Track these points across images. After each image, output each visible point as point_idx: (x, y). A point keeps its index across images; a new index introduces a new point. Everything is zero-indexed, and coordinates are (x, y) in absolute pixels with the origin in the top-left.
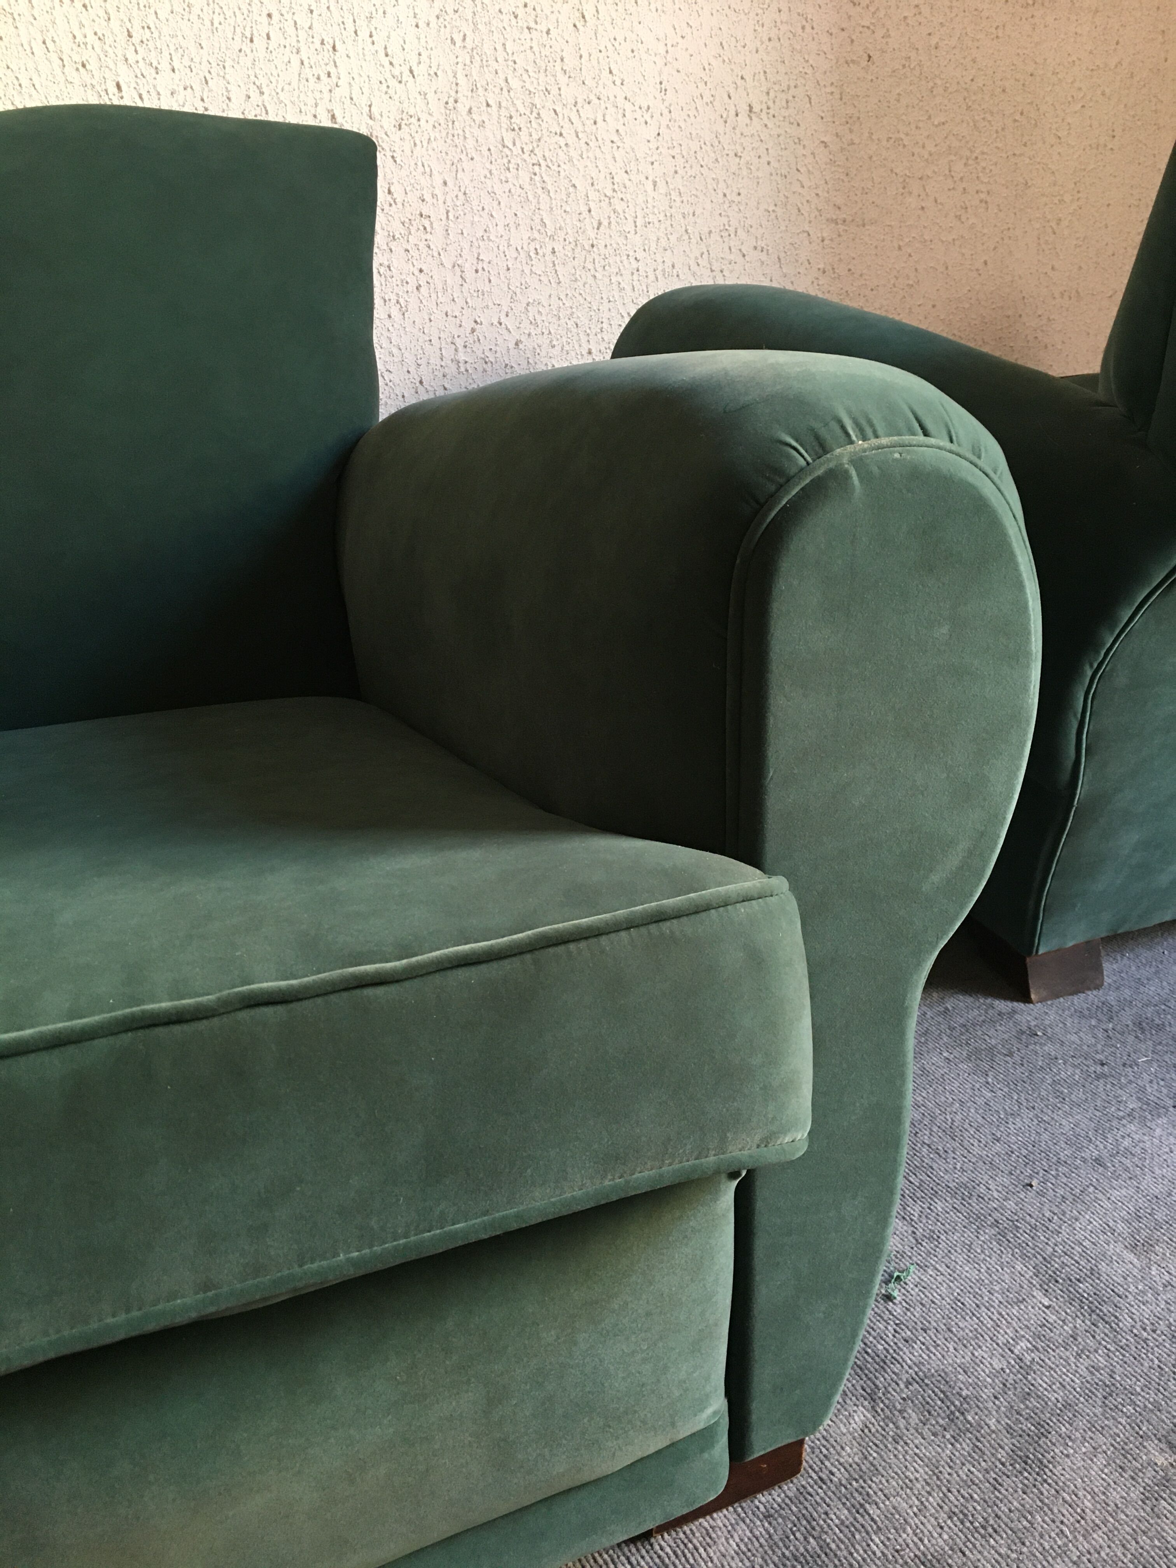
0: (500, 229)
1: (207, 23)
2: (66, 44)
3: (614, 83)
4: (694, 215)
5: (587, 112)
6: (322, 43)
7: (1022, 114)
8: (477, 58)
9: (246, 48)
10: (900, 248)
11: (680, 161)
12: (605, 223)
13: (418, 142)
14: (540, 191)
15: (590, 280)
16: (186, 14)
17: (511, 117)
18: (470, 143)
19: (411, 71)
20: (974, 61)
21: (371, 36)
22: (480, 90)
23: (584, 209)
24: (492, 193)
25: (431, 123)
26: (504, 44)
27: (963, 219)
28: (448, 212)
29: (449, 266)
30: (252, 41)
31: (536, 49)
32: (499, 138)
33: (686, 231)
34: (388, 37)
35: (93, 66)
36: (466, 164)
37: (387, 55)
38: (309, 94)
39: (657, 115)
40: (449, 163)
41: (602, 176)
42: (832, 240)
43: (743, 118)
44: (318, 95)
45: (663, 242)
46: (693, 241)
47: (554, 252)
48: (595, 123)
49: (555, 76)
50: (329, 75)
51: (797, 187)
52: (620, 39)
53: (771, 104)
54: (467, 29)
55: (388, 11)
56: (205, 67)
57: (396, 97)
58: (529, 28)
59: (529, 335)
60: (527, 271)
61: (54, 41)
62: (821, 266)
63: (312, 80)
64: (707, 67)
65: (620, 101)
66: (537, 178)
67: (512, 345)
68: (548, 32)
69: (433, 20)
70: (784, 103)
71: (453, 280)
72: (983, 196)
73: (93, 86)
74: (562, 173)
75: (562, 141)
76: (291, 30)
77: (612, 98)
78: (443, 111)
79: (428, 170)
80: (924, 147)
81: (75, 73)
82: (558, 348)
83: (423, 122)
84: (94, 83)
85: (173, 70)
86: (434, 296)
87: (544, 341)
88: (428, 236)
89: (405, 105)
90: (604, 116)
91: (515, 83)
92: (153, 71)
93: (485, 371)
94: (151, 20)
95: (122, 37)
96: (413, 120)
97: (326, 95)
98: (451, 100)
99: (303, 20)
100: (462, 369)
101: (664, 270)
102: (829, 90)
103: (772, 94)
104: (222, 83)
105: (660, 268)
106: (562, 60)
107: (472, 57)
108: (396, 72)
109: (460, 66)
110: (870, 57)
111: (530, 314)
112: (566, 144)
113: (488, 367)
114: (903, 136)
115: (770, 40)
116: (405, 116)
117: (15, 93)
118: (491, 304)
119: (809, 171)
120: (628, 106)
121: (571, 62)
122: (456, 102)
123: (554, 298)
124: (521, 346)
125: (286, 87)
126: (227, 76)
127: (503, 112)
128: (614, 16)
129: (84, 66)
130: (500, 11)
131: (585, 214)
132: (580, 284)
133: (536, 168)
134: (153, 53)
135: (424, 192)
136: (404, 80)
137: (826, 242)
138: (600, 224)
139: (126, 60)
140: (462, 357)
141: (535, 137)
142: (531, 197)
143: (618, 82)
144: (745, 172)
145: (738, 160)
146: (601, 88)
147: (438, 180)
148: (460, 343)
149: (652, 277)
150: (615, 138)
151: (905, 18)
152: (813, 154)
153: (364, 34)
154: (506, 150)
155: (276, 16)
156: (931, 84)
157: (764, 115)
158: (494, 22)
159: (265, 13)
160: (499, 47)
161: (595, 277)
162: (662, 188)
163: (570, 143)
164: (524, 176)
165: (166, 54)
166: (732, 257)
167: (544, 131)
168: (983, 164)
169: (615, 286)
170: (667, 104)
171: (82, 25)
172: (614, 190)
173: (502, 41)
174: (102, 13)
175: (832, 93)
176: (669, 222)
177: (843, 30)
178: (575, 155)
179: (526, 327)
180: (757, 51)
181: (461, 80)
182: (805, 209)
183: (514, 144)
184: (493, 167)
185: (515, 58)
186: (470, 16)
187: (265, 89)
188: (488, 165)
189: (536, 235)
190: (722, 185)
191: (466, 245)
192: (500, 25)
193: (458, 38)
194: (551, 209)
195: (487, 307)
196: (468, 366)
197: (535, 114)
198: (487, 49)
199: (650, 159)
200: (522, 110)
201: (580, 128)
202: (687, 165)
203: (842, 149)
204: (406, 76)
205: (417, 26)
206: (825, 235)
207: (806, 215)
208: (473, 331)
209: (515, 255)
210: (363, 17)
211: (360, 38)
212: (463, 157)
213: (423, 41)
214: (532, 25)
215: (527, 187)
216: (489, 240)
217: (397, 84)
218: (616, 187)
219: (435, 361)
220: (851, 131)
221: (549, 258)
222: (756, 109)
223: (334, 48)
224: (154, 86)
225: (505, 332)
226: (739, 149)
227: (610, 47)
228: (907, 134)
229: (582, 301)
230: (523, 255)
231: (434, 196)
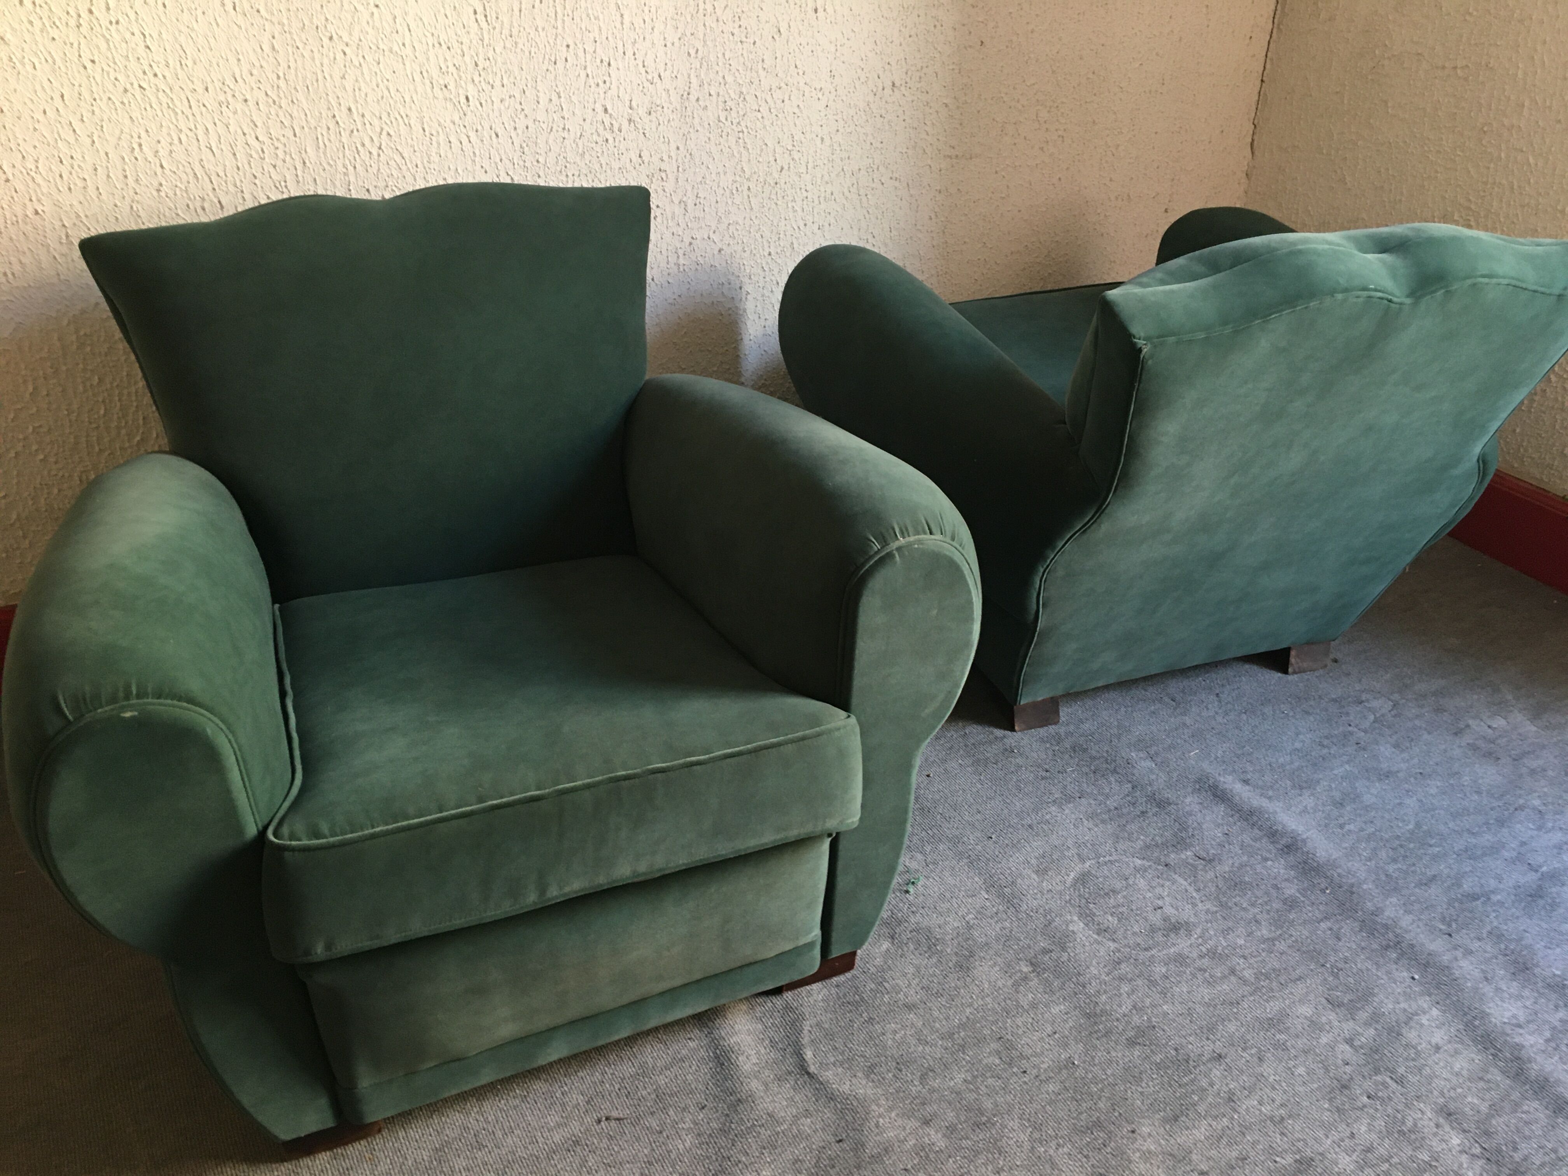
0: (713, 176)
1: (527, 53)
2: (435, 73)
3: (798, 74)
4: (849, 158)
5: (778, 95)
6: (602, 61)
7: (1094, 73)
8: (705, 64)
9: (551, 68)
10: (996, 172)
11: (841, 123)
12: (786, 167)
13: (661, 122)
14: (742, 149)
15: (774, 206)
16: (513, 49)
17: (725, 102)
18: (697, 121)
19: (660, 76)
20: (1060, 39)
21: (634, 54)
22: (706, 85)
23: (772, 159)
24: (709, 153)
25: (671, 109)
26: (724, 54)
27: (1045, 149)
28: (678, 167)
29: (676, 202)
30: (555, 63)
31: (745, 55)
32: (716, 115)
33: (843, 170)
34: (646, 54)
35: (451, 87)
36: (693, 135)
37: (644, 66)
38: (591, 95)
39: (827, 93)
40: (681, 135)
41: (786, 136)
42: (947, 170)
43: (888, 91)
44: (596, 96)
45: (826, 178)
46: (848, 176)
47: (749, 189)
48: (783, 101)
49: (757, 72)
50: (605, 82)
51: (924, 135)
52: (804, 43)
53: (908, 80)
54: (698, 44)
55: (647, 37)
56: (524, 81)
57: (648, 94)
58: (741, 42)
59: (729, 245)
60: (730, 203)
61: (427, 72)
62: (938, 188)
63: (593, 86)
64: (864, 58)
65: (802, 84)
66: (741, 141)
67: (716, 252)
68: (754, 43)
69: (676, 41)
70: (918, 79)
71: (679, 211)
72: (1060, 133)
73: (451, 99)
74: (758, 137)
75: (759, 115)
76: (581, 53)
77: (796, 84)
78: (679, 100)
79: (666, 140)
80: (1018, 101)
81: (440, 92)
82: (748, 252)
83: (665, 108)
84: (452, 97)
85: (503, 86)
86: (665, 222)
87: (739, 248)
88: (664, 184)
89: (655, 98)
90: (790, 96)
91: (729, 79)
92: (490, 87)
93: (697, 269)
94: (491, 54)
95: (471, 66)
96: (659, 108)
97: (602, 95)
98: (686, 93)
99: (590, 48)
100: (681, 269)
101: (825, 197)
102: (951, 67)
103: (910, 73)
104: (534, 92)
105: (823, 195)
106: (763, 61)
107: (701, 64)
108: (650, 77)
109: (693, 71)
110: (982, 42)
111: (730, 231)
112: (762, 117)
113: (699, 268)
114: (1003, 95)
115: (910, 36)
116: (653, 106)
117: (401, 107)
118: (703, 226)
119: (933, 124)
120: (807, 89)
121: (768, 62)
122: (689, 94)
123: (748, 219)
124: (723, 252)
125: (576, 92)
126: (538, 88)
127: (721, 99)
128: (801, 28)
129: (446, 86)
130: (722, 32)
131: (773, 162)
132: (766, 209)
133: (741, 134)
134: (491, 76)
135: (664, 155)
136: (655, 81)
137: (943, 172)
138: (782, 168)
139: (473, 81)
140: (682, 261)
141: (741, 113)
142: (735, 154)
143: (801, 73)
144: (887, 127)
145: (882, 119)
146: (789, 78)
147: (673, 147)
148: (681, 252)
149: (816, 202)
150: (796, 110)
151: (1011, 13)
152: (937, 112)
153: (629, 53)
154: (721, 124)
155: (572, 47)
156: (1027, 58)
157: (903, 88)
158: (718, 40)
159: (565, 44)
160: (720, 55)
161: (776, 204)
162: (827, 141)
163: (765, 115)
164: (732, 140)
165: (499, 75)
166: (874, 185)
167: (748, 109)
168: (1062, 110)
169: (790, 209)
170: (834, 85)
171: (446, 60)
172: (794, 146)
173: (723, 51)
174: (459, 52)
175: (953, 69)
176: (831, 165)
177: (964, 25)
178: (767, 123)
179: (727, 239)
180: (901, 45)
181: (694, 80)
182: (928, 150)
183: (726, 119)
184: (711, 136)
185: (731, 62)
186: (701, 37)
187: (562, 95)
188: (708, 134)
189: (738, 178)
190: (870, 138)
191: (690, 189)
192: (722, 40)
193: (693, 52)
194: (749, 160)
195: (701, 227)
196: (685, 267)
197: (742, 98)
198: (712, 58)
199: (820, 123)
200: (733, 96)
201: (773, 106)
202: (846, 125)
203: (958, 108)
204: (656, 79)
205: (665, 46)
206: (942, 166)
207: (929, 154)
208: (691, 244)
209: (722, 192)
210: (629, 42)
211: (627, 57)
212: (691, 130)
213: (669, 56)
214: (744, 39)
215: (733, 147)
216: (705, 183)
217: (650, 85)
218: (795, 143)
219: (663, 264)
220: (965, 94)
221: (746, 192)
222: (897, 84)
223: (609, 64)
224: (490, 97)
225: (712, 243)
226: (883, 112)
227: (797, 49)
228: (1006, 94)
229: (767, 220)
230: (728, 191)
231: (670, 157)
